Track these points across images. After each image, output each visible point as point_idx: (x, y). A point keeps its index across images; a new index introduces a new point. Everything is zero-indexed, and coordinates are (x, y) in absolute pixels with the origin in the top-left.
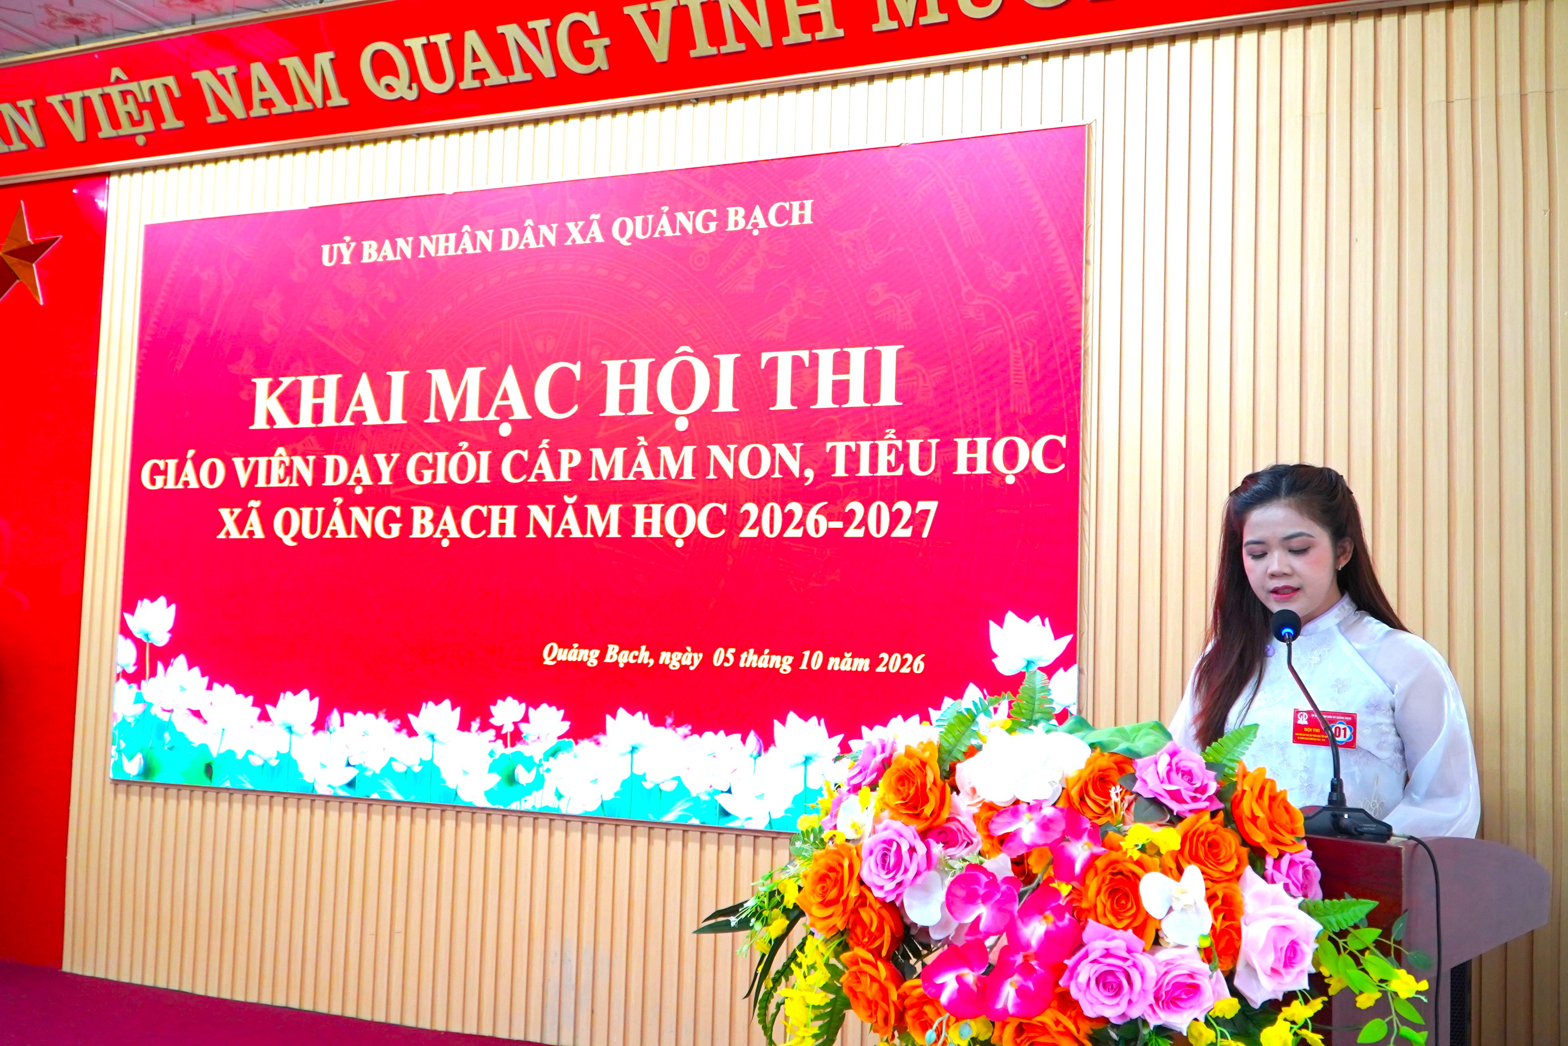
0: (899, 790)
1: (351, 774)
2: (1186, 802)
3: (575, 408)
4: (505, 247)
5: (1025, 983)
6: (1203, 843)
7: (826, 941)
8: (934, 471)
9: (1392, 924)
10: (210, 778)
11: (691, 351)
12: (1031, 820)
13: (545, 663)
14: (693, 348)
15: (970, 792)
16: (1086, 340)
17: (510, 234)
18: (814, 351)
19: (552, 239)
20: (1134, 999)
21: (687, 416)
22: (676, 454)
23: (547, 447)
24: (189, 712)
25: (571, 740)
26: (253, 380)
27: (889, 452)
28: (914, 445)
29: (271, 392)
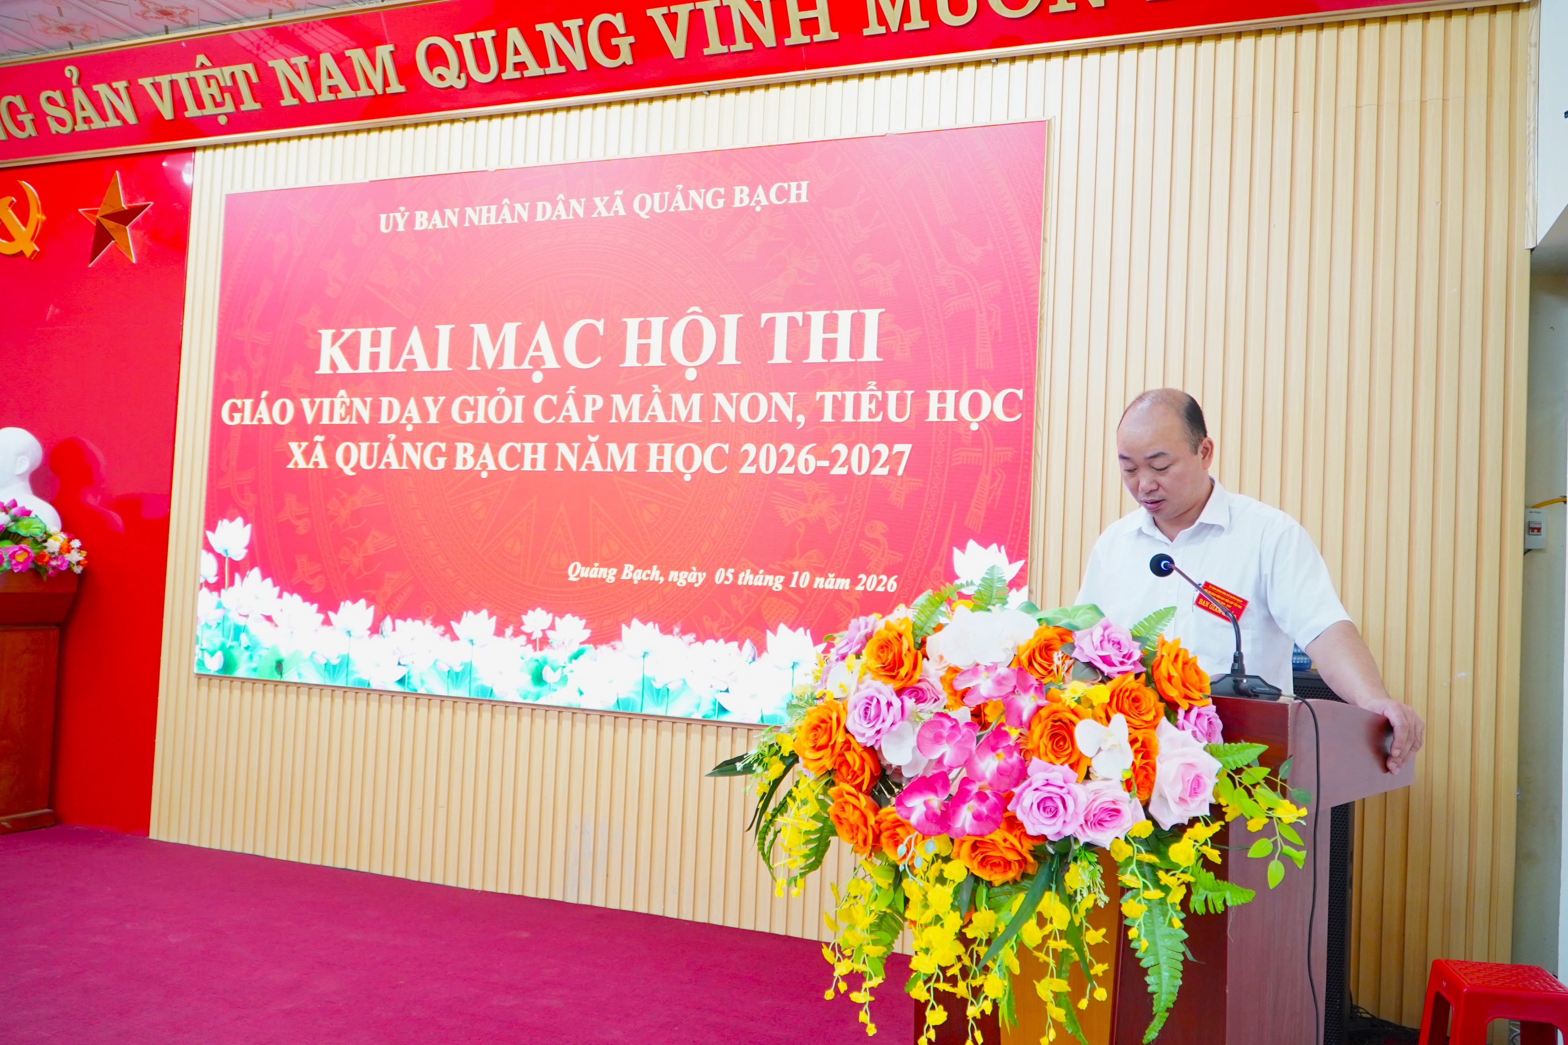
0: (879, 657)
1: (400, 673)
2: (1115, 666)
3: (599, 359)
4: (539, 218)
5: (979, 808)
6: (1128, 697)
7: (817, 780)
8: (909, 419)
9: (1279, 766)
10: (281, 674)
11: (700, 311)
12: (988, 677)
13: (570, 579)
14: (701, 307)
15: (938, 659)
16: (1042, 307)
17: (544, 207)
18: (807, 313)
19: (581, 211)
20: (1068, 821)
21: (695, 367)
22: (686, 400)
23: (574, 392)
24: (262, 617)
25: (591, 646)
26: (319, 331)
27: (871, 402)
28: (892, 395)
29: (334, 342)
